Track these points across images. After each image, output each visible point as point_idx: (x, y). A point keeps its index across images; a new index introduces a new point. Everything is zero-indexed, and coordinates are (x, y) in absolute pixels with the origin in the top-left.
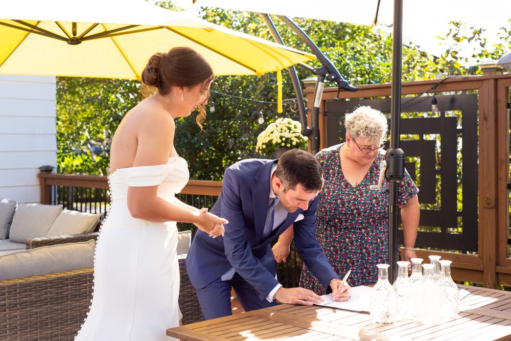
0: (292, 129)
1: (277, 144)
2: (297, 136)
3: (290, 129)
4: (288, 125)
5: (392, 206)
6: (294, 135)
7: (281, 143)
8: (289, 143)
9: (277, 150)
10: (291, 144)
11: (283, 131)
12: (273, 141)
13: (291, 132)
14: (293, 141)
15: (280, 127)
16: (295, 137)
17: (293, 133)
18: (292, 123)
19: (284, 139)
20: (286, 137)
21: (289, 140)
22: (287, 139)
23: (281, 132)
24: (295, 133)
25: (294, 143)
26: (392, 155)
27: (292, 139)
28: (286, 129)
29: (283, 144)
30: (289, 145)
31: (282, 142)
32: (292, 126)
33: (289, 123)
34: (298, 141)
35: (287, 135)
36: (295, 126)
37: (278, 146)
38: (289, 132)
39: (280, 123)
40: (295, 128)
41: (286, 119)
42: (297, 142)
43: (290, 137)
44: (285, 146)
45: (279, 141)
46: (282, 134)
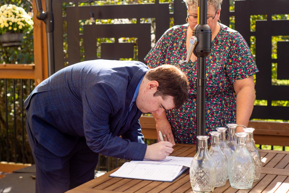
0: (17, 14)
1: (5, 28)
2: (23, 20)
3: (15, 14)
4: (13, 11)
5: (200, 80)
6: (20, 19)
7: (8, 28)
8: (15, 27)
9: (4, 34)
10: (18, 28)
11: (9, 16)
12: (1, 25)
13: (17, 17)
14: (19, 25)
15: (5, 12)
16: (21, 21)
17: (18, 18)
18: (16, 9)
19: (11, 24)
20: (13, 21)
21: (16, 24)
22: (14, 23)
23: (8, 17)
24: (21, 18)
25: (20, 27)
26: (202, 30)
27: (18, 23)
28: (12, 14)
29: (10, 28)
30: (15, 29)
31: (9, 26)
32: (17, 12)
33: (13, 9)
34: (24, 25)
35: (13, 19)
36: (19, 11)
37: (6, 30)
38: (15, 17)
39: (5, 9)
40: (20, 13)
41: (10, 5)
42: (23, 27)
43: (16, 22)
44: (12, 29)
45: (7, 25)
46: (9, 19)
